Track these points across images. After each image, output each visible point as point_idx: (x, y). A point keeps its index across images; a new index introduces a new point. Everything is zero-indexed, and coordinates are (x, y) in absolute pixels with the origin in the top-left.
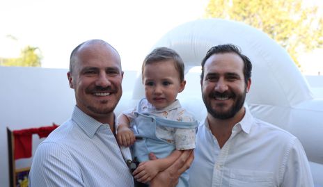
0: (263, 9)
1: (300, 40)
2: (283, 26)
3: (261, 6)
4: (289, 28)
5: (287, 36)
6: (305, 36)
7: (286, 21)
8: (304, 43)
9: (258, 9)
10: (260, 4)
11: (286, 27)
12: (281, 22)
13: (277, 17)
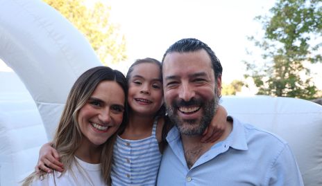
0: (74, 16)
1: (108, 52)
2: (93, 36)
3: (72, 14)
4: (99, 39)
5: (97, 46)
6: (112, 48)
7: (96, 32)
8: (111, 54)
9: (69, 16)
10: (71, 11)
11: (96, 37)
12: (91, 31)
13: (87, 27)
